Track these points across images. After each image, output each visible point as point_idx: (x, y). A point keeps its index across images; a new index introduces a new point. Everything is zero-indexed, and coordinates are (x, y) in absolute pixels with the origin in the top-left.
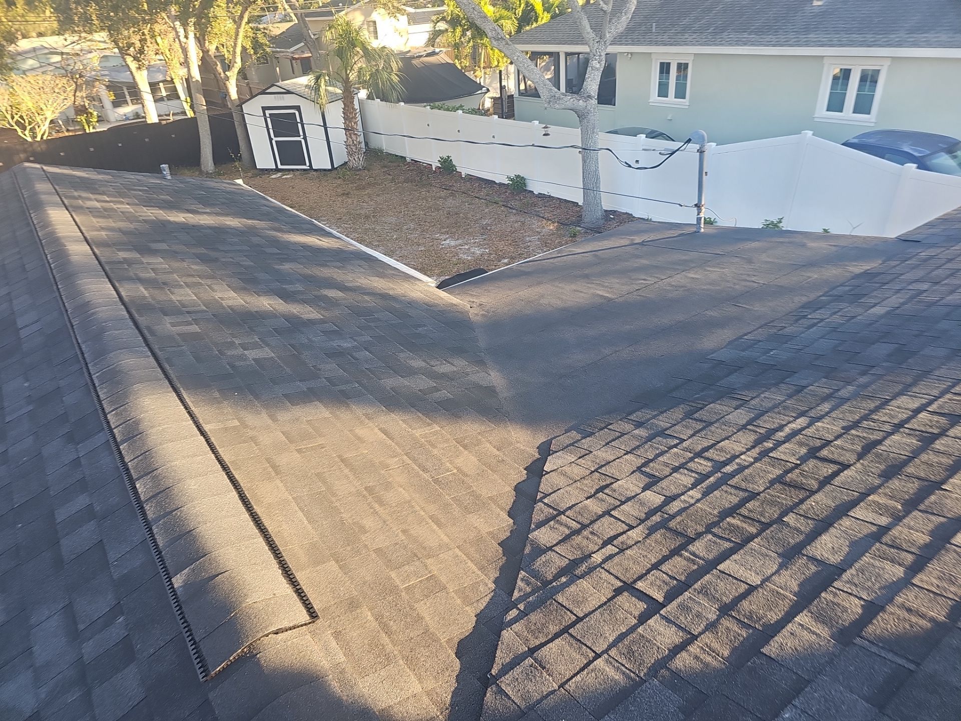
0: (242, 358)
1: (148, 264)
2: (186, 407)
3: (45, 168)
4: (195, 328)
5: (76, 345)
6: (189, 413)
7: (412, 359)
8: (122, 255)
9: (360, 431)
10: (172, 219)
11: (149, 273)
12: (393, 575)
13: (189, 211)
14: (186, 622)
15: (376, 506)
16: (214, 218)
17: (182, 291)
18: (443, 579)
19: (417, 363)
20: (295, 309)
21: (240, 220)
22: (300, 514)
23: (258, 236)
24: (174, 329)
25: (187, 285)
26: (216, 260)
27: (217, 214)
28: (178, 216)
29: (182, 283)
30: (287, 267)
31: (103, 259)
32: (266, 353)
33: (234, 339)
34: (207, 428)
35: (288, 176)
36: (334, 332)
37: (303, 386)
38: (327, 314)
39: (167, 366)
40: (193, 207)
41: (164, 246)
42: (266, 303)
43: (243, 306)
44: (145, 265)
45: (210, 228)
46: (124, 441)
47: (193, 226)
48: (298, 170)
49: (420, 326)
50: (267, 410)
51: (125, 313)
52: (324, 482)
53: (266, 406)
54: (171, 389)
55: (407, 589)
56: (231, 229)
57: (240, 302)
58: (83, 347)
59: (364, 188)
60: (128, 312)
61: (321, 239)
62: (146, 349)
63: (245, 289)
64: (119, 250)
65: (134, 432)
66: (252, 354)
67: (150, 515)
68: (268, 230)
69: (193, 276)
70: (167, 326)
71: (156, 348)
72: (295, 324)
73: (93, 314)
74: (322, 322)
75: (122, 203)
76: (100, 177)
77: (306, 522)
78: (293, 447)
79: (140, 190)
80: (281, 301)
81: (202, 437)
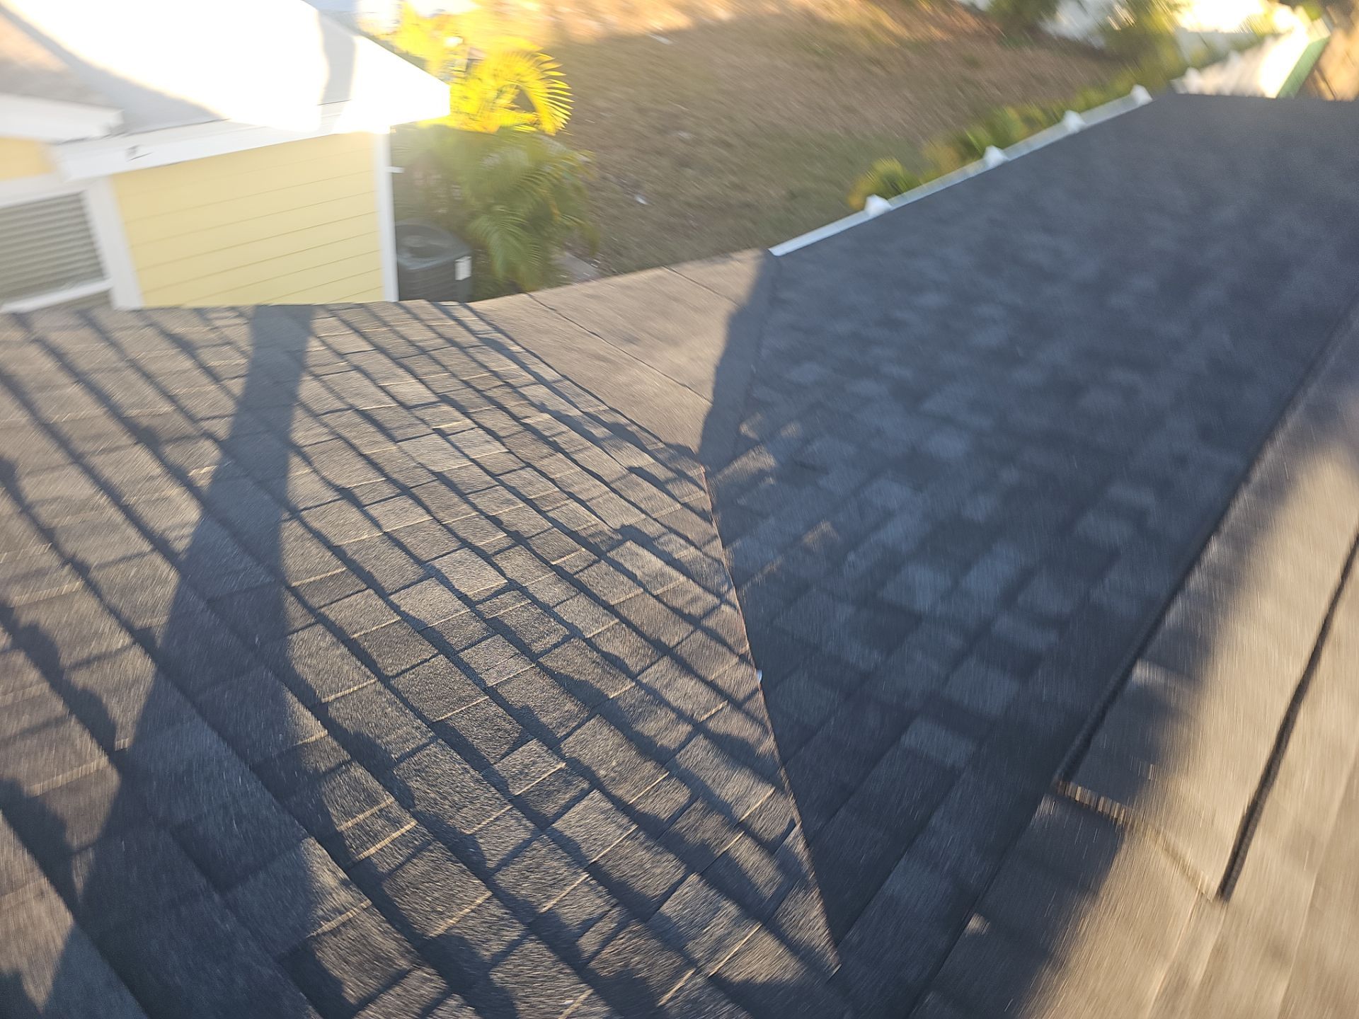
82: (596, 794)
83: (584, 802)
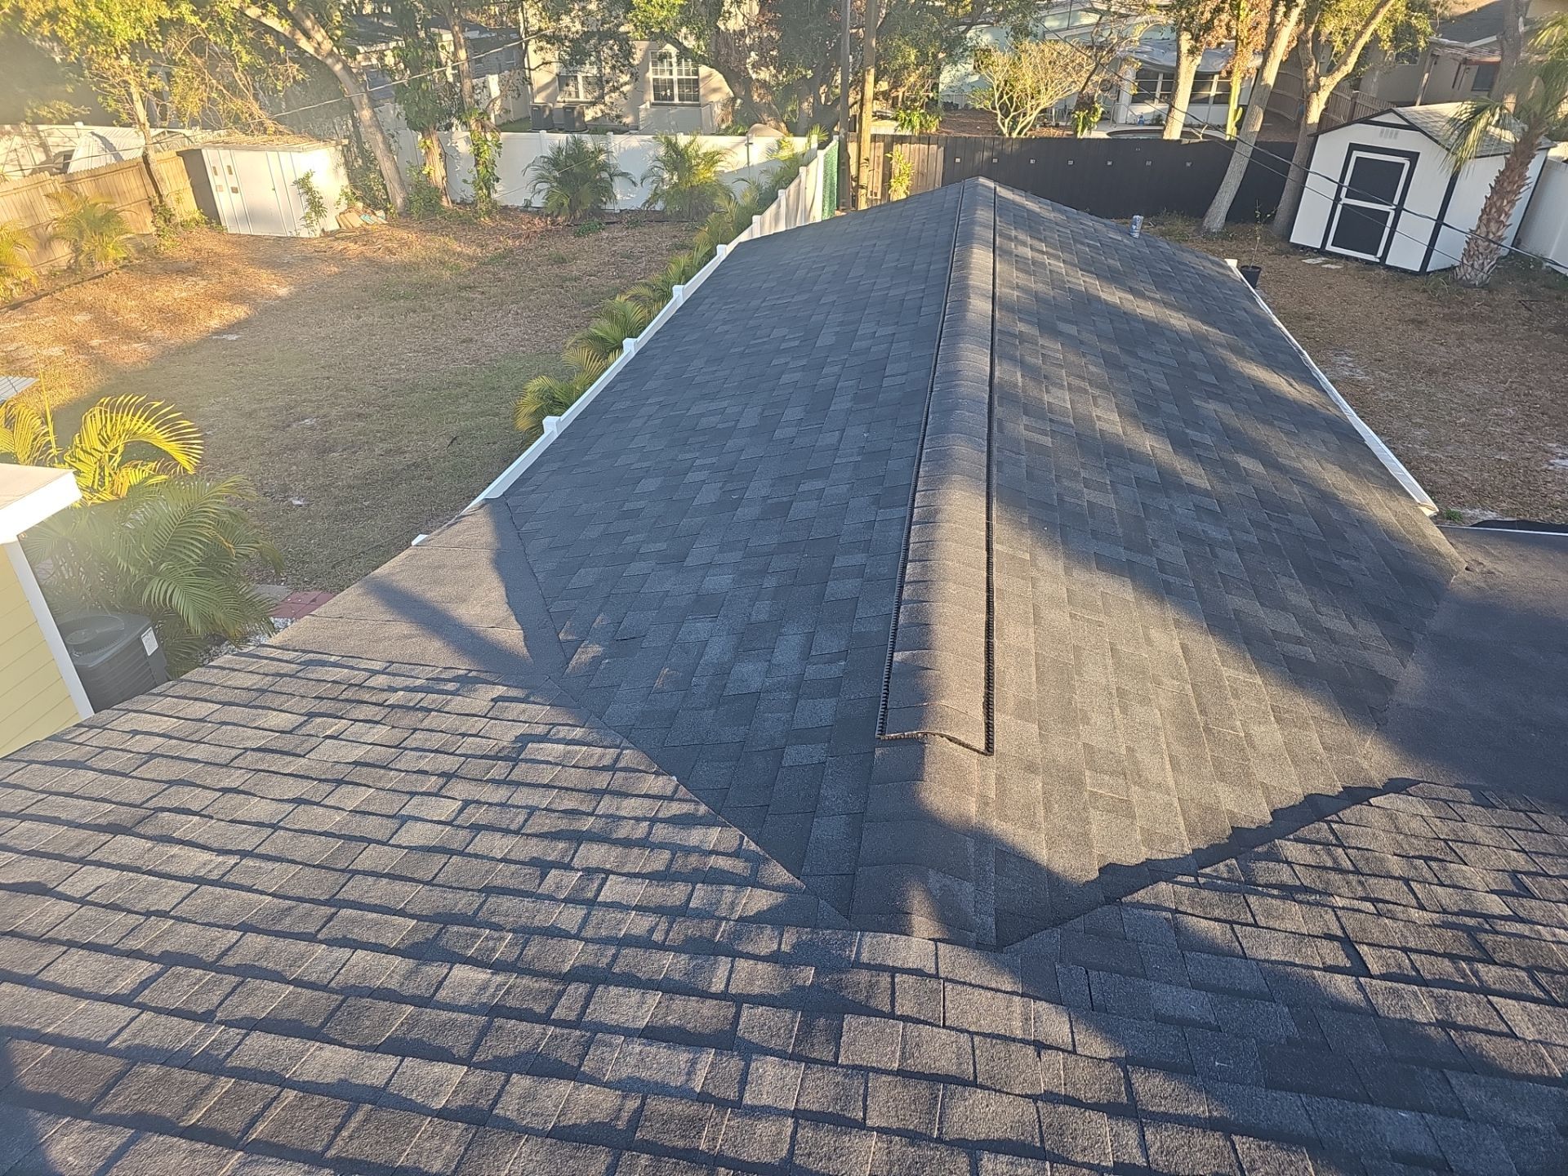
0: (1078, 495)
1: (1043, 347)
2: (989, 517)
3: (998, 189)
4: (1047, 441)
5: (925, 413)
6: (988, 524)
7: (1297, 592)
8: (1022, 327)
9: (1154, 633)
10: (1104, 296)
11: (1037, 358)
12: (1087, 773)
13: (1132, 291)
14: (888, 690)
15: (1117, 711)
16: (1158, 309)
17: (1059, 393)
18: (1138, 811)
19: (1300, 598)
20: (1182, 465)
21: (1191, 321)
22: (1033, 669)
23: (1203, 352)
24: (1025, 432)
25: (1070, 388)
26: (1124, 368)
27: (1166, 304)
28: (1114, 294)
29: (1066, 383)
30: (1212, 407)
31: (998, 326)
32: (1108, 500)
33: (1081, 470)
34: (996, 546)
35: (1333, 267)
36: (1211, 512)
37: (1124, 555)
38: (1219, 487)
39: (994, 470)
40: (1140, 287)
41: (1072, 330)
42: (1148, 443)
43: (1118, 436)
44: (1039, 348)
45: (1145, 321)
46: (917, 523)
47: (1125, 313)
48: (1356, 259)
49: (1347, 557)
50: (1068, 558)
51: (987, 396)
52: (1077, 657)
53: (1068, 557)
54: (985, 493)
55: (1093, 794)
56: (1172, 331)
57: (1117, 430)
58: (930, 417)
59: (1459, 320)
60: (991, 397)
61: (1294, 383)
62: (986, 443)
63: (1134, 416)
64: (1021, 320)
65: (930, 519)
66: (1089, 495)
67: (905, 596)
68: (1221, 345)
69: (1083, 378)
70: (1020, 428)
71: (995, 446)
72: (1168, 482)
73: (956, 385)
74: (1206, 493)
75: (1058, 258)
76: (1052, 215)
77: (1034, 679)
78: (1069, 608)
79: (1089, 245)
80: (1170, 448)
81: (985, 552)
82: (611, 876)
83: (608, 883)
